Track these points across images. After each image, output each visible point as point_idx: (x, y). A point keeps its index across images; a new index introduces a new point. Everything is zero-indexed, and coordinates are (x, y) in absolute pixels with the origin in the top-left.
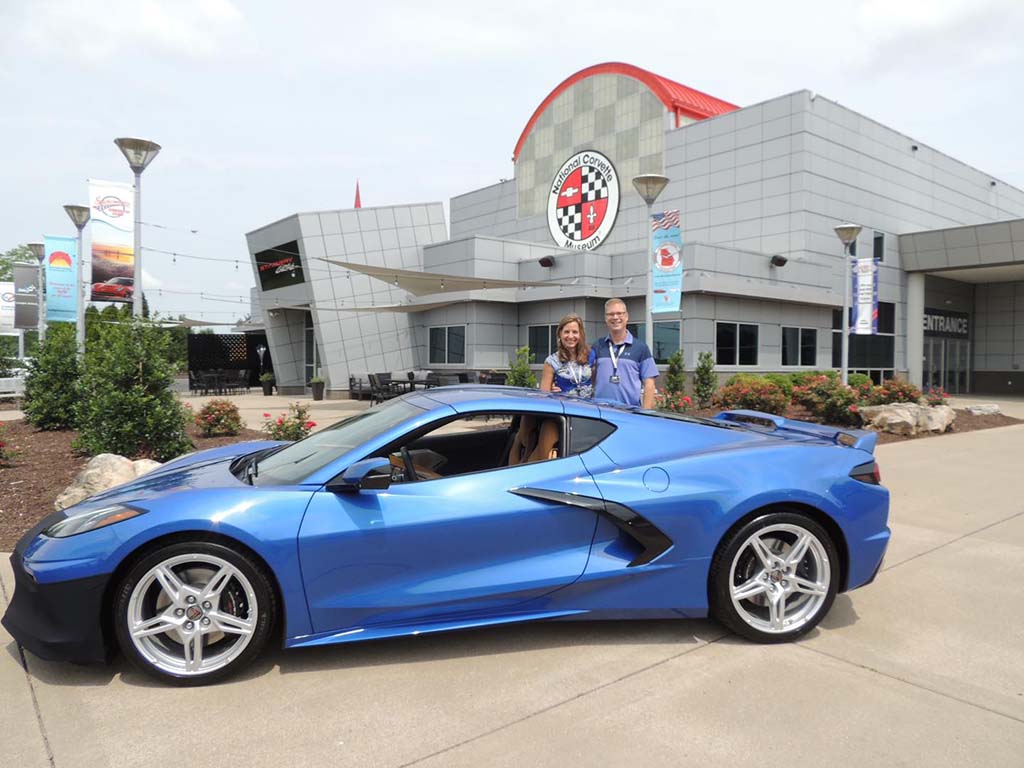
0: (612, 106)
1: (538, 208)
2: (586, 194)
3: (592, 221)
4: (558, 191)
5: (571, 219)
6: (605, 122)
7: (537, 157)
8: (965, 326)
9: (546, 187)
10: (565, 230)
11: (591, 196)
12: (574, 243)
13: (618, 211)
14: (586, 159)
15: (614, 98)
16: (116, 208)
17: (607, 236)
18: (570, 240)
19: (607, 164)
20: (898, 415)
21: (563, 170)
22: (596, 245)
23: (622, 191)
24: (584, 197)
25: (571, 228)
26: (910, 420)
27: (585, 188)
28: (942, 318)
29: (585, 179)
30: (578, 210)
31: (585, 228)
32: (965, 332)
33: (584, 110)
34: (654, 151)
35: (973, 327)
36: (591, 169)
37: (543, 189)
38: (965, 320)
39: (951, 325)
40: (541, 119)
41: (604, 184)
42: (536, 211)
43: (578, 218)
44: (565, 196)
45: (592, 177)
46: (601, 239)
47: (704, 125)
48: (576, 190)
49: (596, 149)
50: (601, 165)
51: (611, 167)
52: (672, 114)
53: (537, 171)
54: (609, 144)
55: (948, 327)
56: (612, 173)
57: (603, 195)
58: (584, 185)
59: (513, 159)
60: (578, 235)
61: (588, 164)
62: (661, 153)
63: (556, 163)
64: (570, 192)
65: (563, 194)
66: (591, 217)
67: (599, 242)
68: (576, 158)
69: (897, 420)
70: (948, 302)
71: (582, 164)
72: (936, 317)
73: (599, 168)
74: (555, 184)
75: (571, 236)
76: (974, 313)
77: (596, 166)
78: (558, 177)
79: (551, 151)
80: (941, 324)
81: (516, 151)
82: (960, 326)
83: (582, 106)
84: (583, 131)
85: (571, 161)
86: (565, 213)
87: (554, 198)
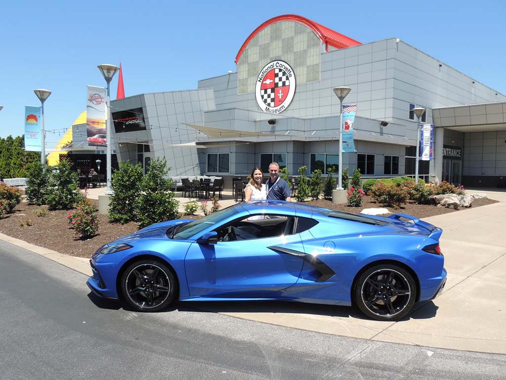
0: (292, 38)
1: (250, 89)
2: (278, 83)
3: (280, 97)
4: (261, 81)
5: (269, 96)
6: (288, 46)
7: (249, 61)
8: (460, 153)
9: (255, 78)
10: (265, 101)
11: (280, 84)
12: (270, 108)
13: (295, 93)
14: (277, 65)
15: (293, 34)
16: (97, 100)
17: (289, 106)
18: (268, 107)
19: (289, 68)
20: (452, 199)
21: (264, 69)
22: (282, 110)
23: (297, 83)
24: (276, 85)
25: (269, 101)
26: (458, 202)
27: (277, 80)
28: (450, 150)
29: (277, 75)
30: (273, 91)
31: (277, 101)
32: (460, 156)
33: (276, 38)
34: (315, 63)
35: (463, 154)
36: (280, 70)
37: (252, 80)
38: (460, 151)
39: (454, 153)
40: (252, 41)
41: (287, 78)
42: (249, 90)
43: (272, 95)
44: (266, 83)
45: (280, 74)
46: (286, 107)
47: (342, 51)
48: (272, 81)
49: (282, 60)
50: (286, 68)
51: (291, 70)
52: (324, 45)
53: (249, 70)
54: (290, 58)
55: (452, 154)
56: (292, 73)
57: (287, 84)
58: (276, 78)
59: (235, 62)
60: (272, 104)
61: (279, 67)
62: (318, 64)
63: (261, 65)
64: (268, 82)
65: (264, 82)
66: (280, 95)
67: (284, 109)
68: (272, 64)
69: (452, 202)
70: (453, 142)
71: (275, 67)
72: (448, 149)
73: (285, 70)
74: (260, 77)
75: (269, 105)
76: (464, 147)
77: (283, 69)
78: (261, 73)
79: (257, 59)
80: (450, 153)
81: (237, 58)
82: (458, 153)
83: (275, 37)
84: (276, 49)
85: (269, 65)
86: (266, 92)
87: (259, 84)
